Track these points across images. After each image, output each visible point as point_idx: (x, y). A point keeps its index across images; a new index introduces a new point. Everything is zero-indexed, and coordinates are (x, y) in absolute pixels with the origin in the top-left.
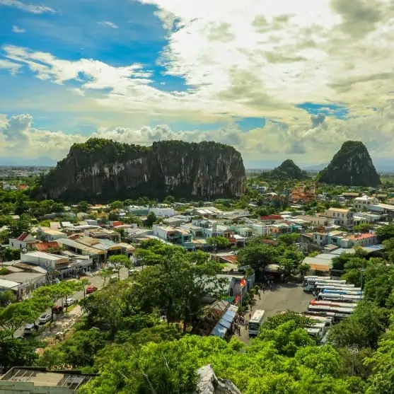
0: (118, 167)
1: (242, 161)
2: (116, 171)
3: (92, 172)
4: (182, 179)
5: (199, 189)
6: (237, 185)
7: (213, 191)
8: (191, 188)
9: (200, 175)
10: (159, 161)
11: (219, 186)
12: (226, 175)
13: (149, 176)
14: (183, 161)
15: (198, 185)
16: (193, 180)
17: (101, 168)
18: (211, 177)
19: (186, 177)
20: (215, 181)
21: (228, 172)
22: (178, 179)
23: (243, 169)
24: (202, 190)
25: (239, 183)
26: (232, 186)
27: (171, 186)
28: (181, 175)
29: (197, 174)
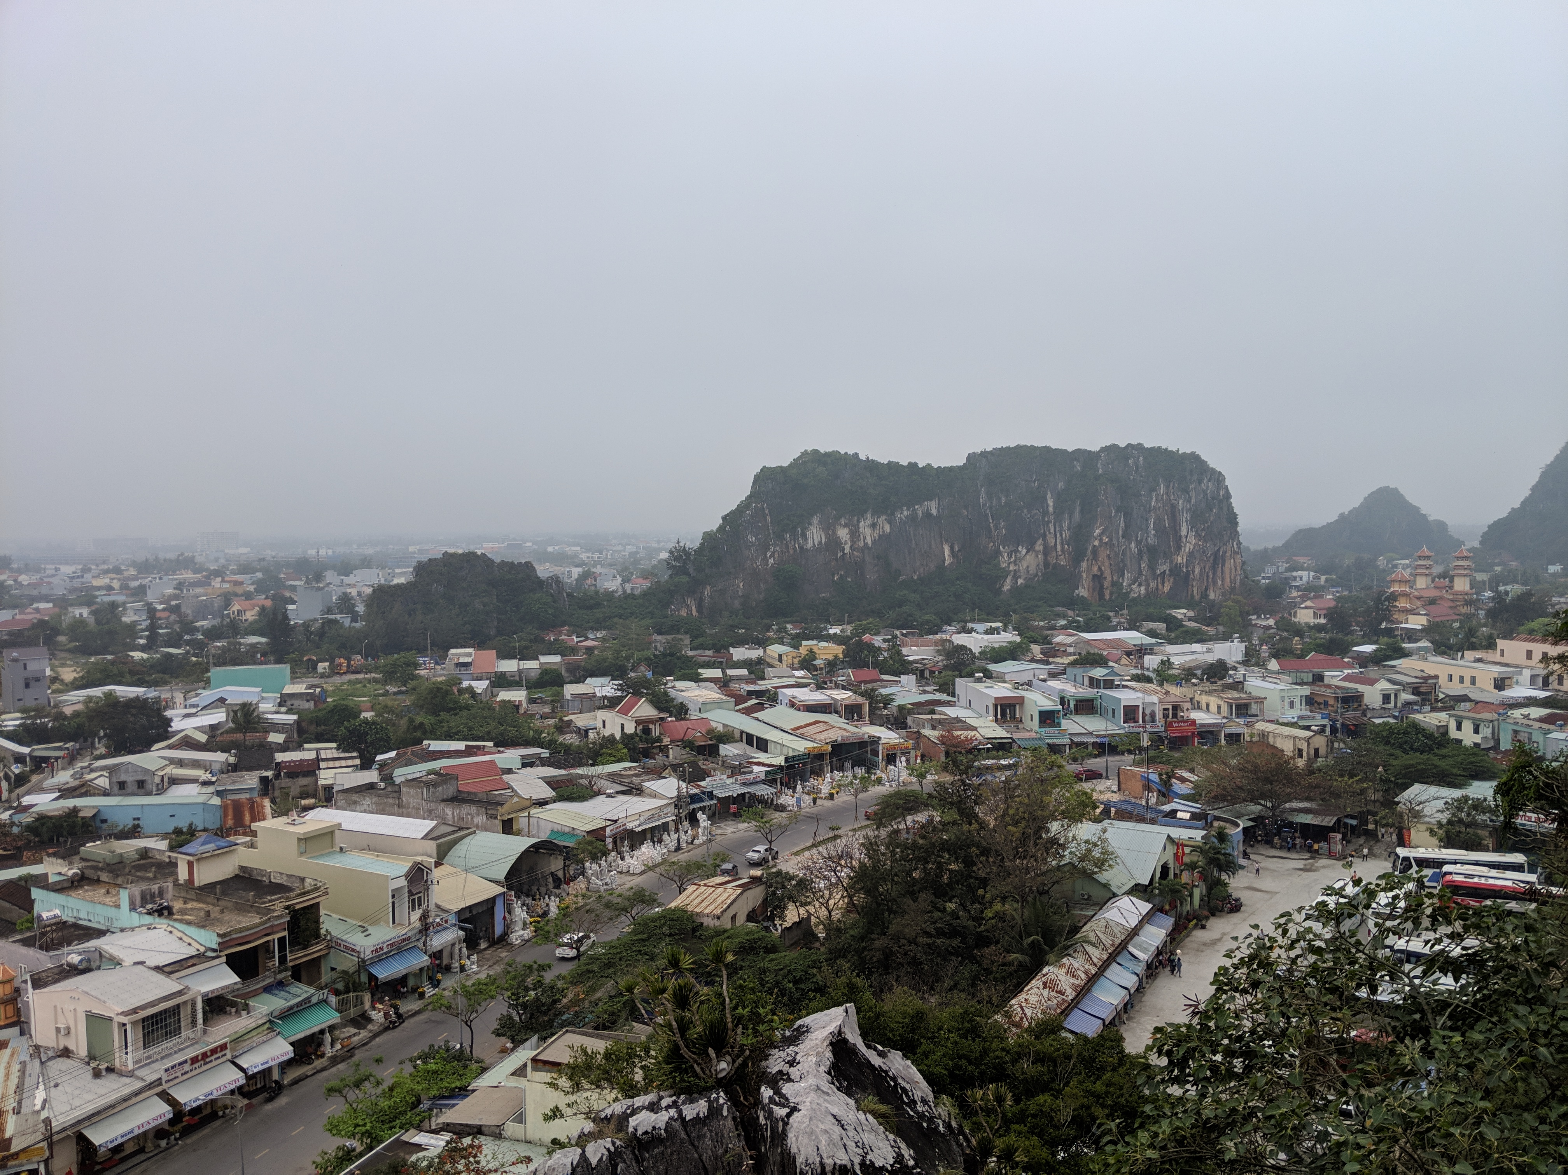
1: (1228, 496)
2: (868, 535)
3: (806, 539)
4: (1046, 553)
5: (1098, 578)
6: (1214, 568)
7: (1140, 585)
8: (1073, 580)
9: (1101, 540)
10: (984, 505)
11: (1158, 572)
12: (1178, 539)
13: (956, 548)
14: (1051, 503)
15: (1095, 569)
16: (1077, 557)
17: (828, 528)
18: (1133, 545)
19: (1059, 548)
20: (1145, 557)
21: (1184, 532)
22: (1037, 553)
23: (1233, 519)
24: (1106, 584)
25: (1218, 560)
26: (1197, 570)
27: (1015, 575)
28: (1045, 541)
29: (1089, 539)
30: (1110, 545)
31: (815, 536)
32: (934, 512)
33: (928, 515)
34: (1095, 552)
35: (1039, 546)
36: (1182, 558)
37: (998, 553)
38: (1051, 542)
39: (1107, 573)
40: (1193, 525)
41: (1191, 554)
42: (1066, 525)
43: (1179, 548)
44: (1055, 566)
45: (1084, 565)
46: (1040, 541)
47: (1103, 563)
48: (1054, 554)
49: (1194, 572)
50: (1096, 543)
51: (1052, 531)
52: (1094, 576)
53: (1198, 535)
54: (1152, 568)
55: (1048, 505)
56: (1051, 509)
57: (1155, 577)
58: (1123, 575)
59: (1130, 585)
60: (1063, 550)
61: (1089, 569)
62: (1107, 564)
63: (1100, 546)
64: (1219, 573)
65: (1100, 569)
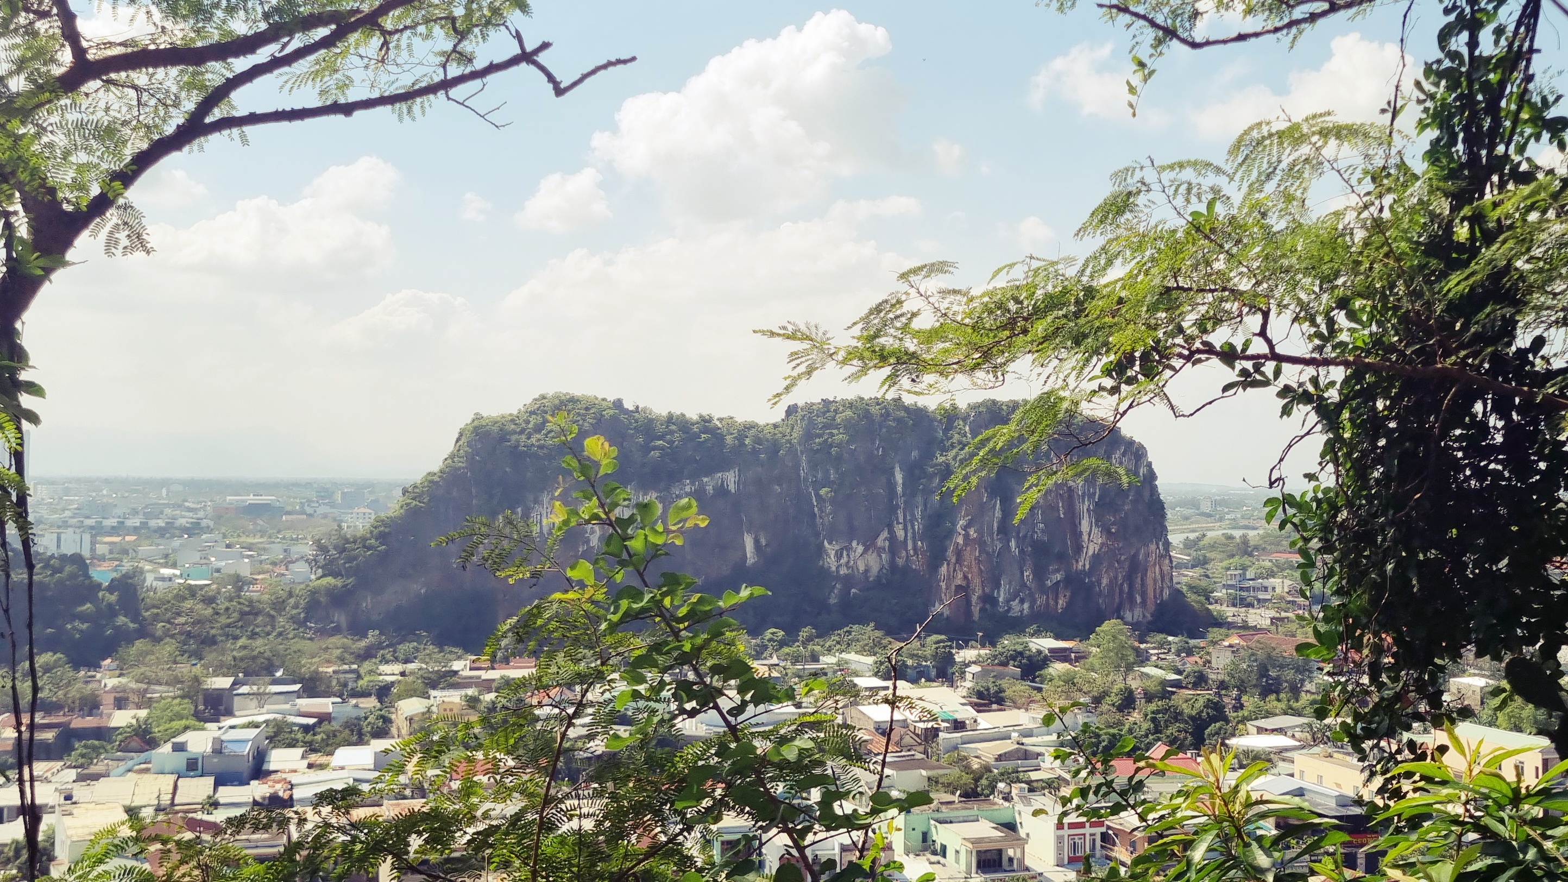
5: (964, 590)
6: (1130, 578)
7: (1022, 601)
8: (928, 592)
9: (966, 536)
10: (806, 480)
11: (1049, 583)
12: (1077, 535)
13: (763, 542)
14: (899, 477)
15: (960, 575)
16: (936, 557)
18: (1013, 544)
19: (910, 546)
20: (1029, 563)
21: (1085, 526)
22: (880, 551)
24: (974, 599)
25: (1136, 568)
26: (1105, 581)
27: (848, 581)
28: (892, 538)
29: (951, 533)
30: (981, 542)
32: (732, 488)
33: (722, 491)
34: (959, 554)
35: (882, 540)
36: (1083, 563)
37: (820, 550)
38: (900, 534)
39: (976, 583)
40: (1097, 518)
41: (1096, 558)
42: (918, 513)
43: (1078, 548)
44: (906, 570)
45: (944, 569)
46: (885, 534)
47: (970, 567)
48: (904, 554)
49: (1100, 584)
50: (960, 540)
51: (901, 520)
52: (959, 588)
53: (1106, 531)
54: (1040, 575)
55: (896, 484)
56: (899, 489)
57: (1043, 590)
58: (998, 586)
59: (1008, 601)
60: (915, 548)
61: (950, 578)
62: (975, 570)
63: (966, 544)
64: (1138, 585)
65: (965, 577)
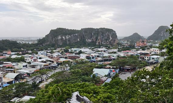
0: (68, 37)
1: (116, 33)
2: (67, 38)
3: (58, 38)
4: (92, 40)
5: (99, 43)
6: (114, 41)
7: (105, 43)
8: (96, 43)
13: (80, 39)
16: (96, 40)
17: (62, 37)
18: (104, 39)
23: (117, 36)
25: (115, 41)
26: (112, 42)
27: (88, 42)
28: (92, 38)
29: (98, 38)
30: (101, 39)
31: (60, 38)
33: (76, 35)
34: (99, 40)
35: (91, 39)
36: (110, 40)
37: (86, 40)
38: (93, 38)
40: (111, 37)
41: (111, 40)
42: (95, 37)
43: (110, 39)
44: (93, 41)
54: (106, 41)
56: (93, 35)
59: (103, 43)
